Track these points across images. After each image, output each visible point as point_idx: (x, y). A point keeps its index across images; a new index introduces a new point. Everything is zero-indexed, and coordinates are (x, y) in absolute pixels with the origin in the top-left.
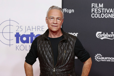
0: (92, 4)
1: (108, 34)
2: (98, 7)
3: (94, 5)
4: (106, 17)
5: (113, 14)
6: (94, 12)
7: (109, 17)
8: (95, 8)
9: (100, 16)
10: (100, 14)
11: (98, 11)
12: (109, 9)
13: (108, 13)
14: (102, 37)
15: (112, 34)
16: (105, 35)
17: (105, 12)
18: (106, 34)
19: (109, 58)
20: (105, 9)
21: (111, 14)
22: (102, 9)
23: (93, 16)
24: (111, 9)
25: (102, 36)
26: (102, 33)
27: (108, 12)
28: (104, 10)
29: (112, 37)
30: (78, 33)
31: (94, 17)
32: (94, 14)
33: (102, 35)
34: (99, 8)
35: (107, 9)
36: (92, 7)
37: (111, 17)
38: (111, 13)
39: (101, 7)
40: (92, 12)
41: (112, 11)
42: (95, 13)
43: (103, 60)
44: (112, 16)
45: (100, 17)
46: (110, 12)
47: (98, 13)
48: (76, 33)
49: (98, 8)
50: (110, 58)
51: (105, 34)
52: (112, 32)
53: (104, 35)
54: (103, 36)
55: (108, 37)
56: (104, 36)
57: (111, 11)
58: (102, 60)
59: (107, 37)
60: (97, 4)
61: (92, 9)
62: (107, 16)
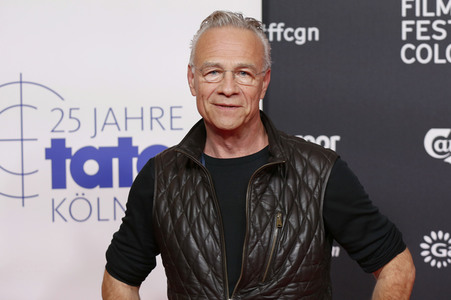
2: (432, 14)
34: (436, 18)
47: (432, 43)
49: (432, 19)
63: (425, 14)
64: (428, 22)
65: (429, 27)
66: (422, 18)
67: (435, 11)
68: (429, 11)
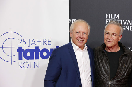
0: (106, 14)
2: (113, 18)
3: (109, 15)
5: (131, 26)
7: (126, 30)
8: (109, 19)
12: (127, 20)
15: (130, 49)
17: (122, 24)
21: (129, 26)
22: (118, 20)
24: (129, 21)
27: (125, 24)
28: (120, 21)
34: (114, 19)
35: (123, 20)
36: (106, 18)
39: (117, 17)
40: (106, 24)
41: (130, 23)
44: (129, 29)
46: (127, 24)
49: (113, 19)
60: (112, 14)
61: (106, 20)
62: (124, 28)
63: (112, 18)
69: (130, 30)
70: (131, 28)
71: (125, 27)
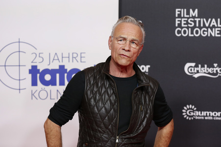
0: (177, 10)
1: (207, 67)
2: (188, 16)
3: (180, 11)
4: (204, 34)
5: (216, 29)
6: (180, 25)
7: (209, 35)
8: (182, 18)
9: (192, 33)
10: (193, 29)
11: (187, 23)
12: (210, 20)
13: (207, 28)
14: (196, 73)
15: (215, 66)
16: (202, 69)
17: (202, 25)
18: (203, 66)
19: (210, 114)
20: (202, 20)
21: (214, 29)
22: (196, 19)
23: (179, 32)
24: (214, 20)
25: (196, 71)
26: (196, 66)
27: (207, 25)
28: (200, 22)
29: (215, 72)
30: (149, 66)
31: (180, 35)
32: (180, 29)
33: (196, 69)
34: (190, 18)
35: (205, 20)
36: (177, 16)
37: (213, 35)
38: (214, 26)
39: (194, 15)
40: (177, 25)
41: (215, 24)
42: (182, 28)
43: (198, 116)
44: (215, 33)
45: (192, 35)
46: (211, 26)
47: (188, 28)
48: (146, 66)
49: (188, 18)
50: (212, 114)
51: (201, 67)
52: (216, 63)
53: (199, 69)
54: (198, 72)
55: (208, 72)
56: (200, 71)
57: (214, 22)
58: (197, 118)
59: (205, 73)
60: (185, 10)
61: (177, 20)
62: (206, 33)
63: (186, 16)
64: (186, 19)
65: (187, 21)
66: (184, 17)
67: (189, 15)
68: (187, 15)
69: (217, 35)
70: (217, 32)
71: (207, 31)
